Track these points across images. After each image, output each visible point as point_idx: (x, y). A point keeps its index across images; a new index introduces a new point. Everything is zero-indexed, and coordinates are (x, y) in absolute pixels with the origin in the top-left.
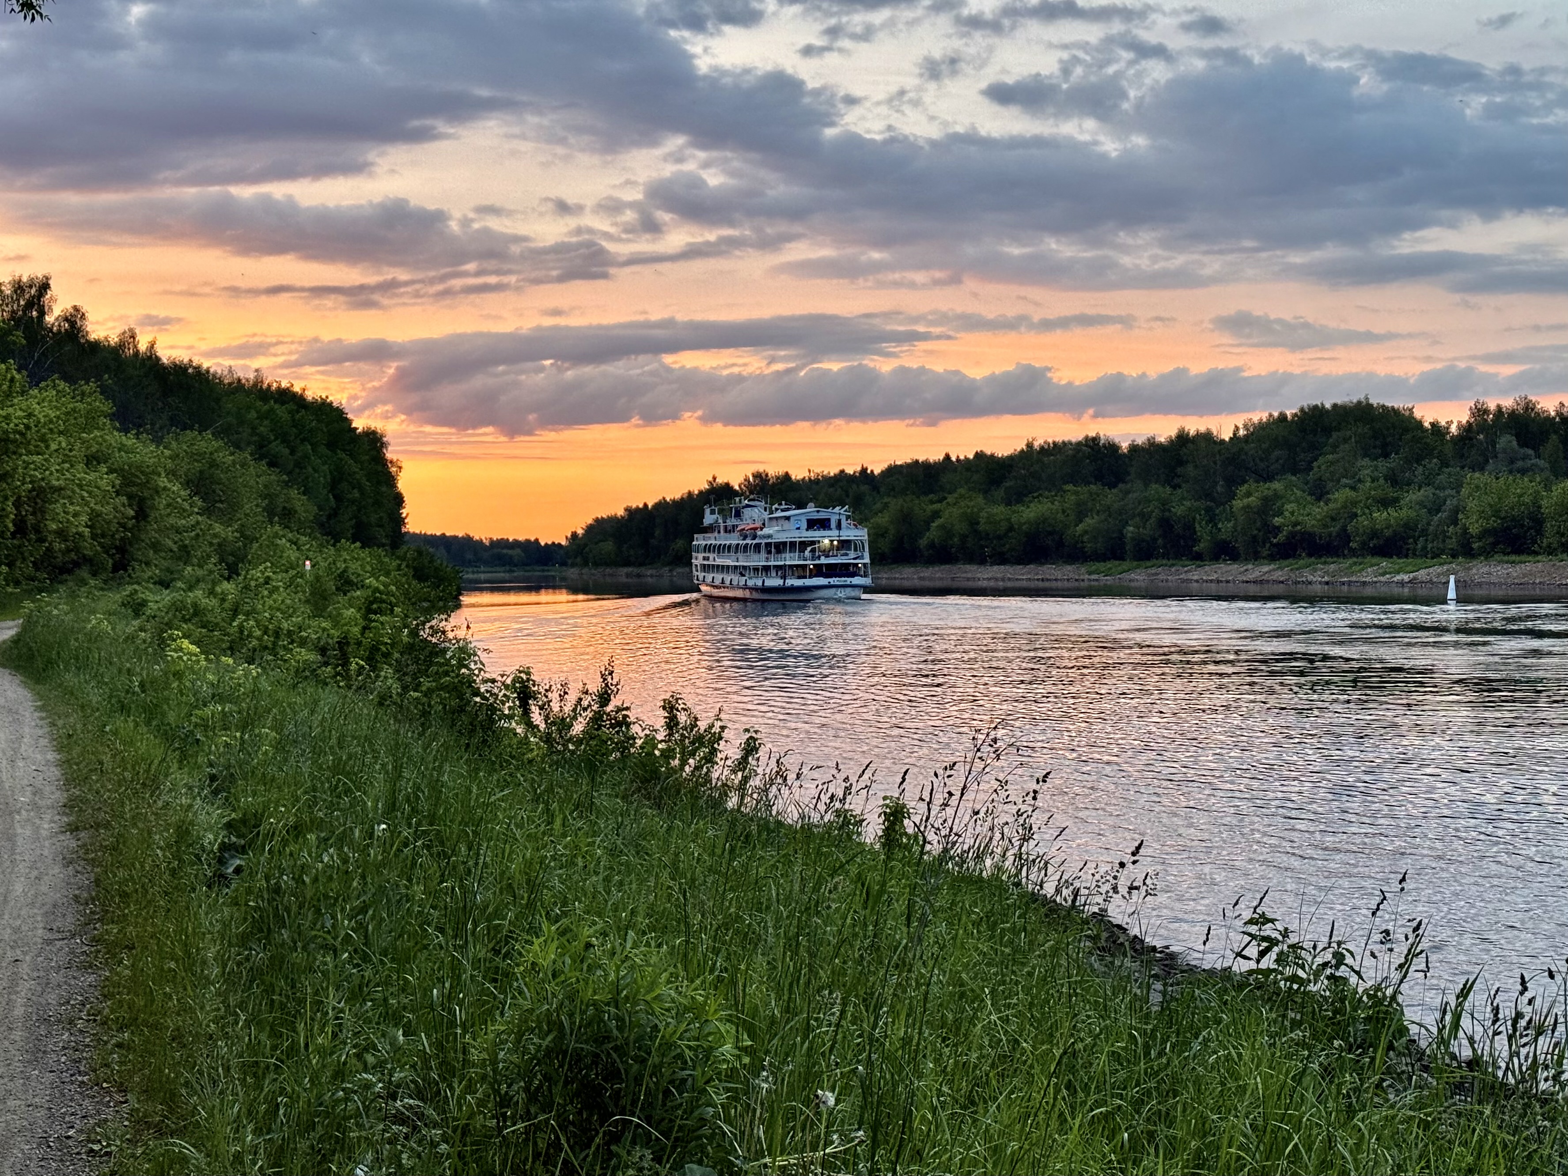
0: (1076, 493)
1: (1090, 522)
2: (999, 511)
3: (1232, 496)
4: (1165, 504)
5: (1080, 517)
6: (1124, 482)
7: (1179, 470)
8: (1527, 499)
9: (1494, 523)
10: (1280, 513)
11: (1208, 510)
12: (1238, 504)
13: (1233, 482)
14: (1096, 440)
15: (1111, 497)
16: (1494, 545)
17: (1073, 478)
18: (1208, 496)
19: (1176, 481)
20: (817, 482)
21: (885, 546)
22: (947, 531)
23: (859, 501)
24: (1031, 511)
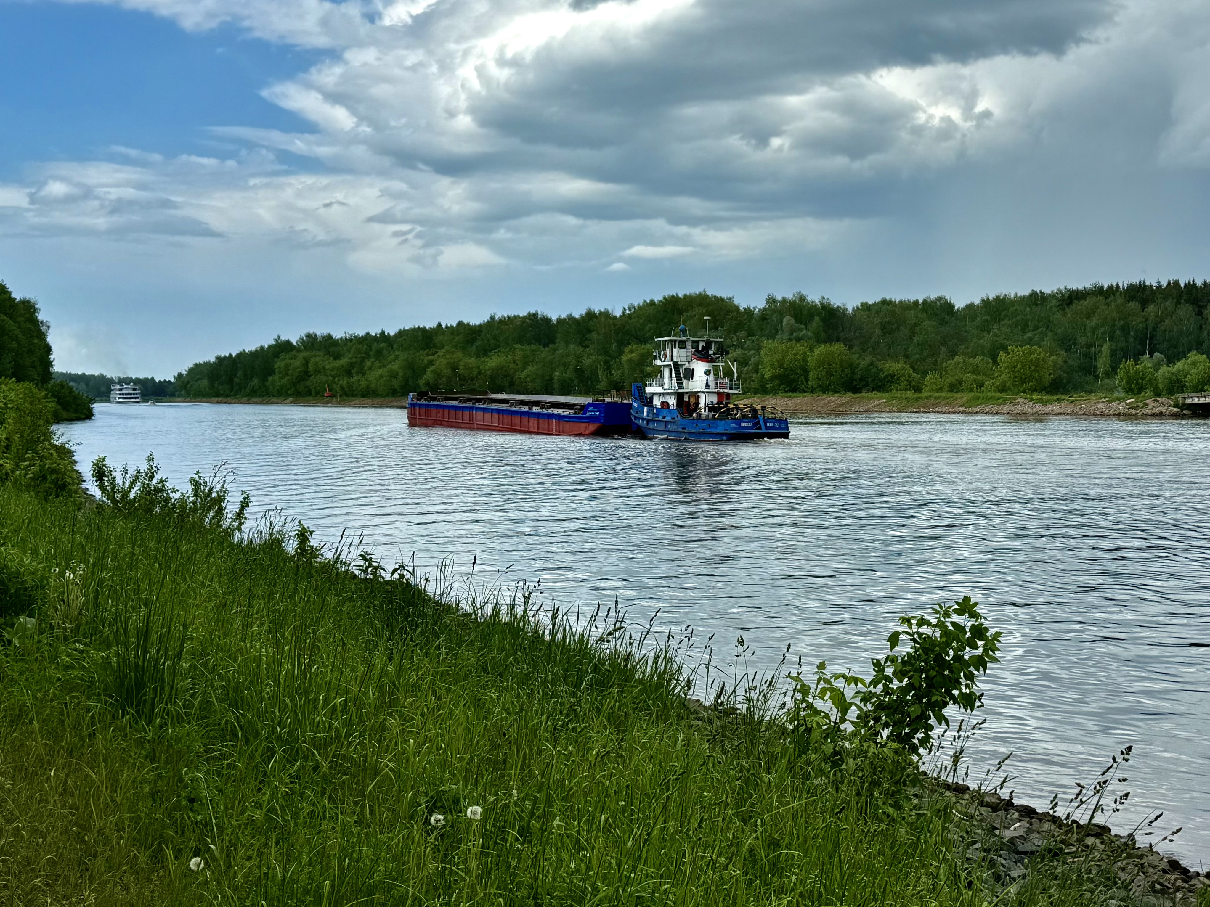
0: (522, 350)
1: (531, 369)
2: (472, 361)
3: (621, 353)
4: (578, 357)
5: (526, 364)
6: (553, 342)
7: (588, 336)
8: (798, 357)
9: (779, 371)
11: (606, 362)
12: (624, 358)
13: (622, 344)
14: (535, 315)
15: (544, 353)
16: (780, 385)
17: (520, 340)
18: (606, 353)
19: (586, 343)
20: (351, 340)
21: (396, 384)
22: (438, 375)
23: (379, 354)
24: (493, 362)
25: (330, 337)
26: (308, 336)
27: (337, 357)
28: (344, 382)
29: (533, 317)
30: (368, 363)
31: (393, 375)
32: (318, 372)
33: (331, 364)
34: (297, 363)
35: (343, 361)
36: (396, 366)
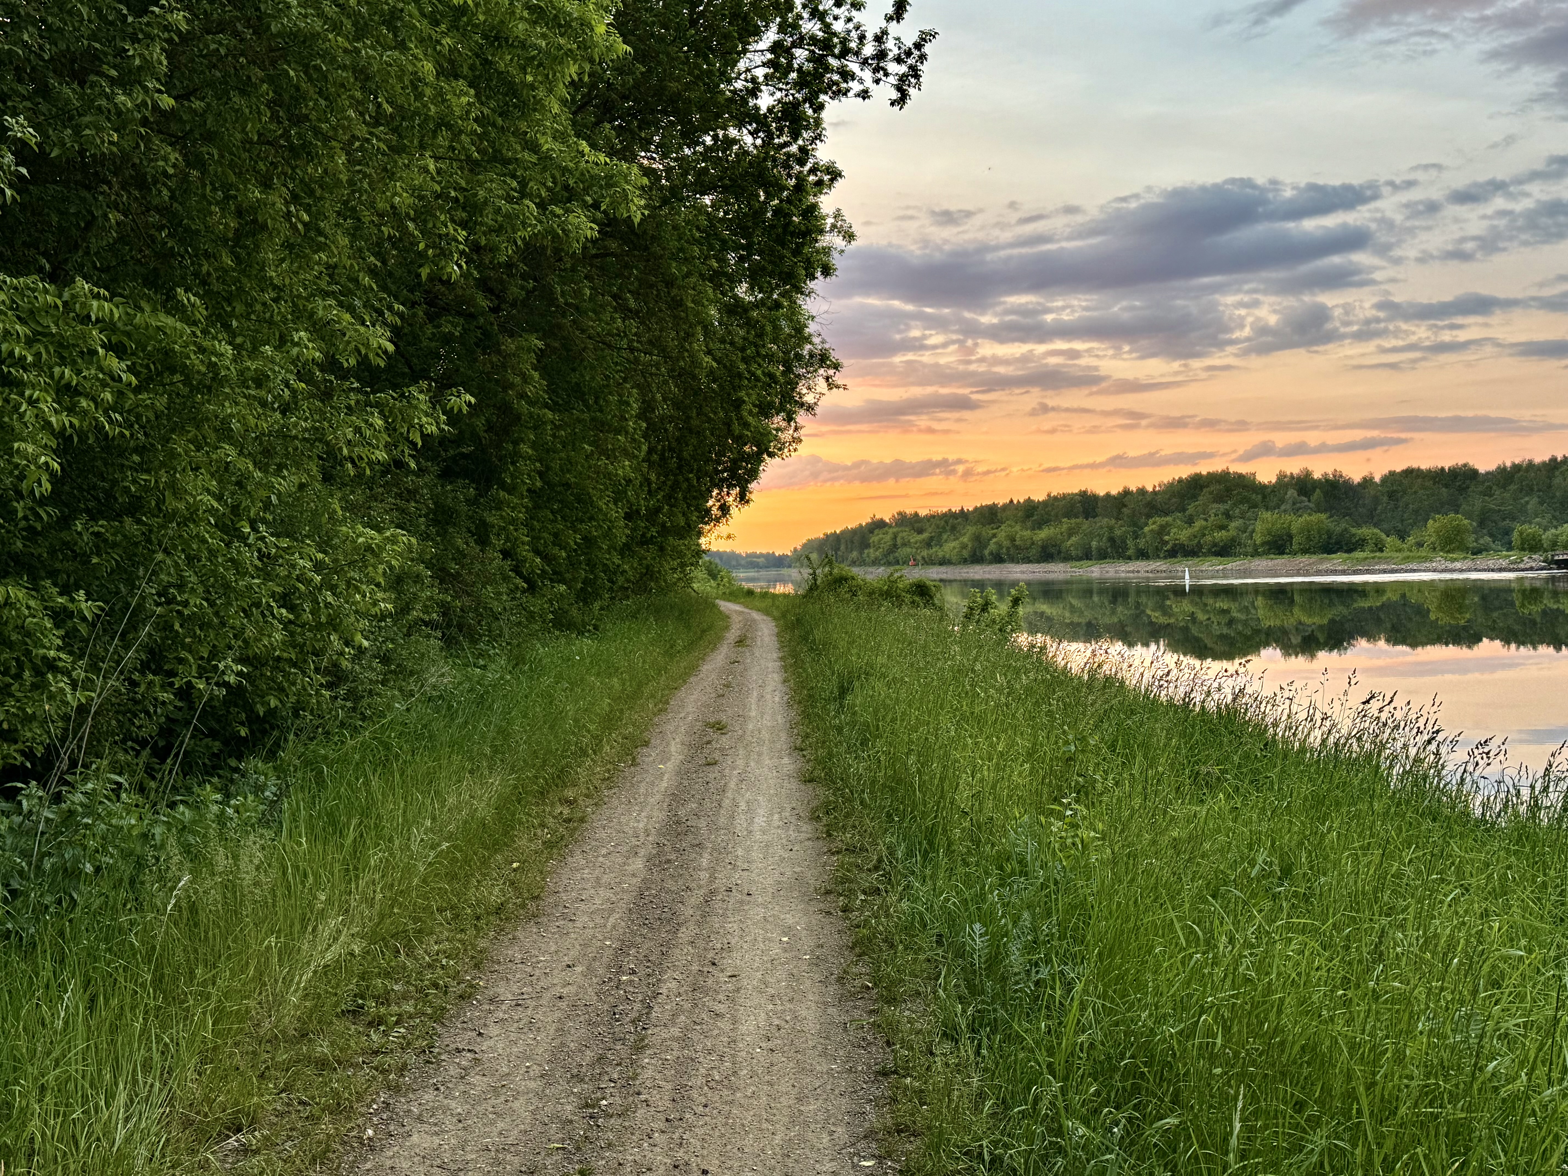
0: (1069, 523)
1: (1074, 539)
2: (1027, 533)
3: (1146, 524)
4: (1111, 529)
5: (1070, 536)
6: (1096, 515)
7: (1121, 510)
8: (1287, 525)
9: (1269, 536)
10: (1168, 534)
11: (1134, 532)
12: (1146, 529)
13: (1149, 516)
14: (1085, 492)
15: (1086, 525)
16: (1269, 549)
17: (1069, 514)
18: (1135, 524)
19: (1119, 516)
20: (933, 517)
21: (965, 553)
22: (1000, 545)
23: (953, 528)
24: (1043, 534)
25: (916, 514)
26: (900, 513)
27: (920, 531)
28: (925, 553)
29: (1083, 494)
30: (945, 536)
31: (964, 546)
32: (904, 545)
33: (916, 538)
34: (888, 538)
35: (925, 535)
36: (965, 539)
